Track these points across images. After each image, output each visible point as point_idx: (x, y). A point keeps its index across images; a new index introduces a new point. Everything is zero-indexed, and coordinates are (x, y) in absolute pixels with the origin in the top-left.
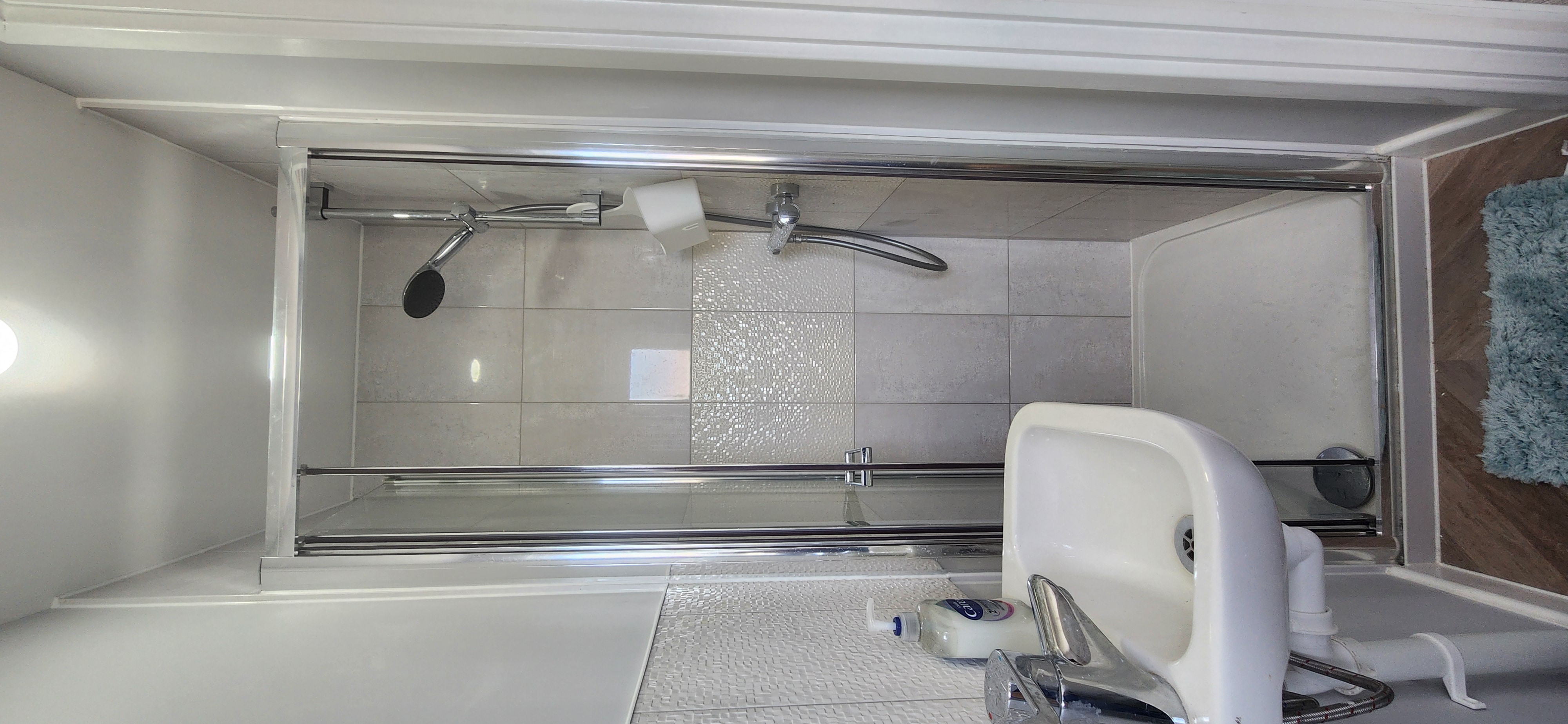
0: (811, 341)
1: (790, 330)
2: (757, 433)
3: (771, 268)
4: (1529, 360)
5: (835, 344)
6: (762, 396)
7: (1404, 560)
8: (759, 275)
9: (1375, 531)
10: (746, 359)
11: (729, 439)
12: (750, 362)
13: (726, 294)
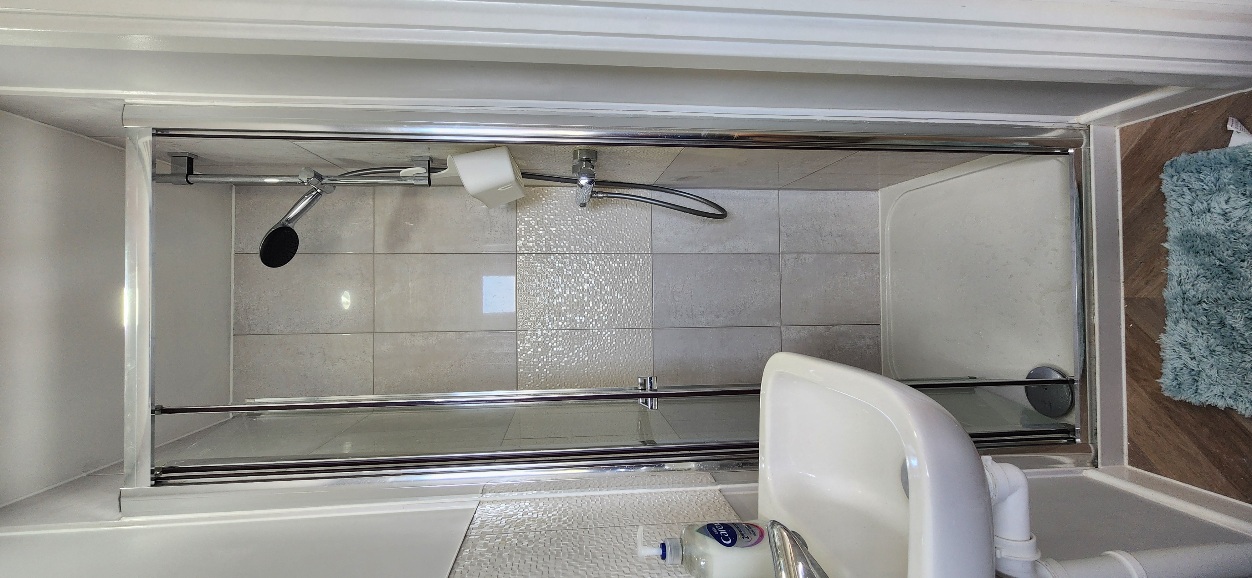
0: (616, 277)
1: (598, 268)
2: (572, 355)
3: (582, 217)
4: (1199, 303)
5: (636, 279)
6: (576, 323)
7: (1098, 463)
8: (572, 223)
9: (1075, 439)
10: (563, 293)
11: (549, 360)
12: (565, 295)
13: (544, 239)
